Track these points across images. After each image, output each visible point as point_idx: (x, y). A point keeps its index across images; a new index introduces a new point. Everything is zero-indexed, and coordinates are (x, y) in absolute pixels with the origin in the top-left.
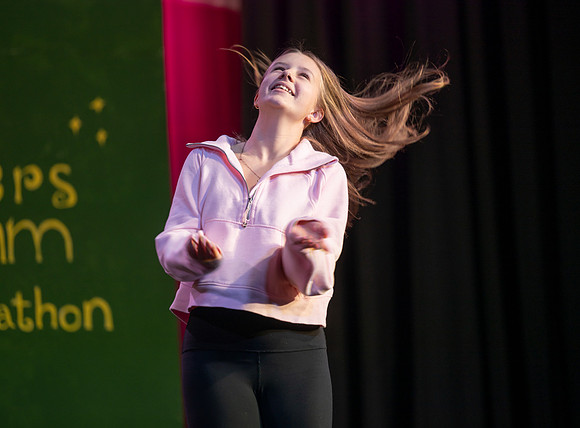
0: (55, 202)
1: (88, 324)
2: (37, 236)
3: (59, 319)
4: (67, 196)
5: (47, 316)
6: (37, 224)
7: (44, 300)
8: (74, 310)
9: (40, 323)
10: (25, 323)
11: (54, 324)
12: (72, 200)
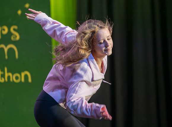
0: (12, 38)
1: (23, 80)
2: (6, 50)
3: (13, 78)
4: (16, 37)
5: (9, 77)
6: (6, 46)
7: (8, 72)
8: (18, 75)
9: (6, 80)
10: (1, 79)
11: (11, 80)
12: (18, 38)
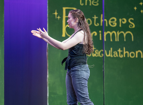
1: (137, 56)
2: (125, 35)
3: (130, 55)
7: (126, 51)
8: (133, 53)
10: (121, 56)
11: (128, 56)
